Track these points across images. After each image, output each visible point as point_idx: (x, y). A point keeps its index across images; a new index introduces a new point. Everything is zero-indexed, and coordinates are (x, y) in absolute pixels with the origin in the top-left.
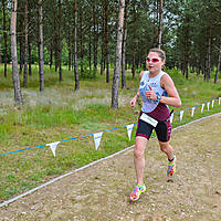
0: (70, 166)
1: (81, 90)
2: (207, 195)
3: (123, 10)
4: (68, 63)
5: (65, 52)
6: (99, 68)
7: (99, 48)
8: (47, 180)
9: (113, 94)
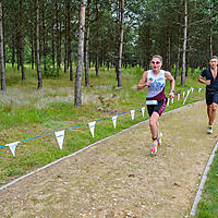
0: (32, 165)
1: (44, 88)
2: (166, 187)
3: (84, 8)
4: (31, 61)
5: (28, 50)
6: (62, 67)
7: (62, 46)
8: (8, 181)
9: (76, 92)
